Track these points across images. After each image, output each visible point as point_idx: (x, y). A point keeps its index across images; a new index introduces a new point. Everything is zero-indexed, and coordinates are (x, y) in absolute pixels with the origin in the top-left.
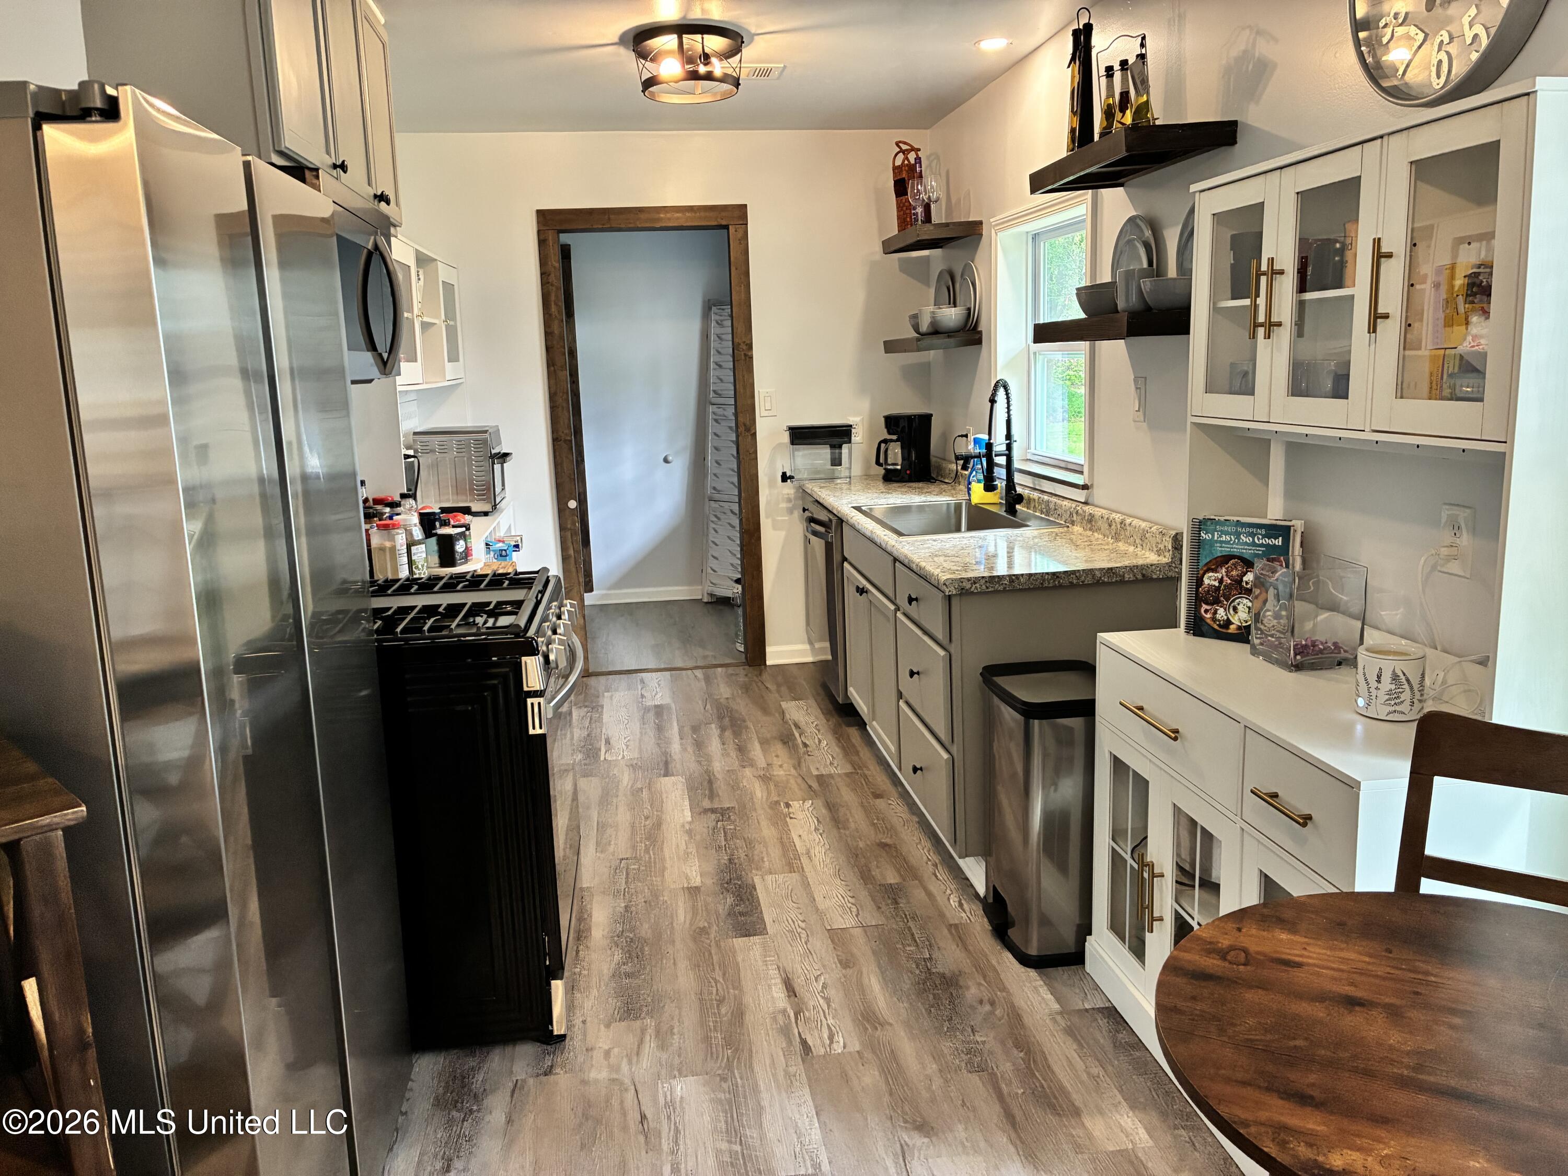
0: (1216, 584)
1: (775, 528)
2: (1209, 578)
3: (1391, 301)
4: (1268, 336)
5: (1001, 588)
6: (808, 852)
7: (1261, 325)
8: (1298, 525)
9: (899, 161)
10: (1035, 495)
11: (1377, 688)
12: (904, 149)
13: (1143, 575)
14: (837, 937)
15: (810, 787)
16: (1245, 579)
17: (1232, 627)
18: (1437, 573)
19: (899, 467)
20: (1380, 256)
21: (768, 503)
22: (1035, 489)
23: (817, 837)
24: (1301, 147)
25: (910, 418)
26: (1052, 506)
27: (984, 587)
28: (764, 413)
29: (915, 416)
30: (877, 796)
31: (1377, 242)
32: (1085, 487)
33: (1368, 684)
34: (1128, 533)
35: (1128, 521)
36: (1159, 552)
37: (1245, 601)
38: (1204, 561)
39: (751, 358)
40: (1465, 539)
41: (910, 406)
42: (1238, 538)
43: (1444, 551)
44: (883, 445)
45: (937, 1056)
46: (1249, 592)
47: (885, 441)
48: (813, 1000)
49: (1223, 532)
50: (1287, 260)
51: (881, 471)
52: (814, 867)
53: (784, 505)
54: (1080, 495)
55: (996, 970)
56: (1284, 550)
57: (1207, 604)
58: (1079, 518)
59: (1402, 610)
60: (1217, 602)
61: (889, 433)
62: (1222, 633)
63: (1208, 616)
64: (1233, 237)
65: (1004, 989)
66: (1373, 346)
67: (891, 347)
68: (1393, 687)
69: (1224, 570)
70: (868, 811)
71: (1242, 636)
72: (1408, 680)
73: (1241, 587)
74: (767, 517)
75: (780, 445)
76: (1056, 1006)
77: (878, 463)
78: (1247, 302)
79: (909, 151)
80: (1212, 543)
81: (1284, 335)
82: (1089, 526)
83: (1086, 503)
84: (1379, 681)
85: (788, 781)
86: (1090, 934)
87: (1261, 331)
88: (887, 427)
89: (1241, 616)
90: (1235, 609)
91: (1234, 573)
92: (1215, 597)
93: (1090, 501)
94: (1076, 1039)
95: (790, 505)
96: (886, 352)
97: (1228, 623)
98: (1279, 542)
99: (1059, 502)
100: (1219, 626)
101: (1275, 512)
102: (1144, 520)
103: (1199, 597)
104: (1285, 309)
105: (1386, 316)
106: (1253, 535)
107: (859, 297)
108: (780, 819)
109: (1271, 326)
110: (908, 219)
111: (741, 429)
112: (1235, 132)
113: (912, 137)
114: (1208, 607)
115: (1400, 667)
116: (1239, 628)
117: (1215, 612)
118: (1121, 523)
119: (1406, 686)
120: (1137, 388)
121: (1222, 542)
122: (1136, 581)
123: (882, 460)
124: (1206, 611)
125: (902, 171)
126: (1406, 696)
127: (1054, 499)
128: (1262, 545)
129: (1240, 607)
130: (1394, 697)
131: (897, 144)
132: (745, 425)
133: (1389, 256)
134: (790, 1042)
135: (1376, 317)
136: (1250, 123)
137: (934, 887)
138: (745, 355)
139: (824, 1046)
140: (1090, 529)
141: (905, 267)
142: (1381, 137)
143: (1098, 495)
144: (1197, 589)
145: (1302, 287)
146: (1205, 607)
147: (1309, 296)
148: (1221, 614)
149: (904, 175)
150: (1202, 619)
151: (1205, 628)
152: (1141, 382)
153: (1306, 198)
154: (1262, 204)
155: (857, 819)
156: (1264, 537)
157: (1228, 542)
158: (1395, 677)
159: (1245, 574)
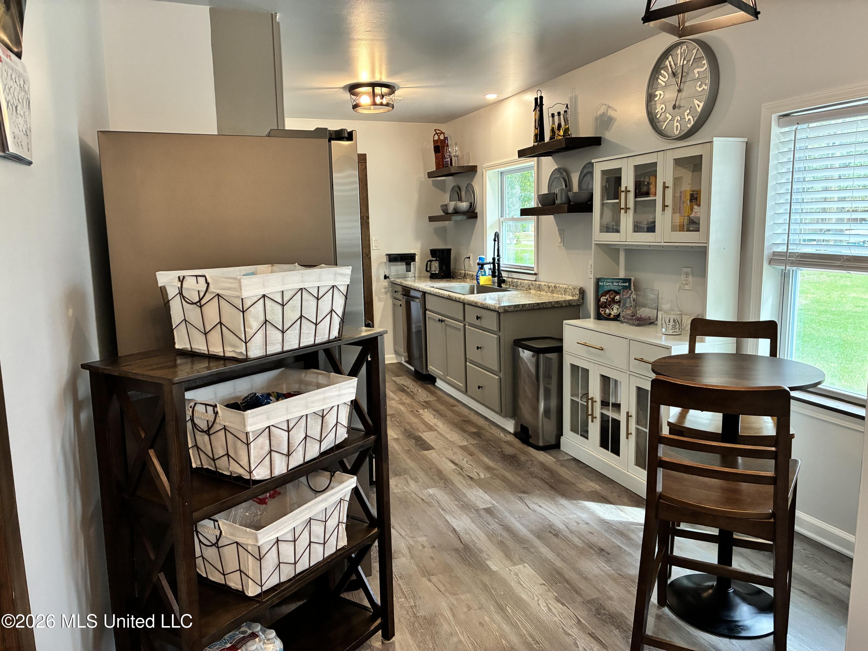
0: (606, 301)
1: (379, 301)
2: (603, 299)
3: (669, 201)
4: (626, 212)
5: (519, 309)
6: (436, 425)
7: (623, 209)
8: (633, 279)
9: (436, 138)
10: (510, 280)
11: (669, 325)
12: (438, 133)
13: (569, 304)
14: (463, 448)
15: (423, 405)
16: (616, 298)
17: (612, 316)
18: (681, 290)
19: (437, 272)
20: (665, 187)
21: (376, 289)
22: (509, 278)
23: (435, 420)
24: (633, 152)
25: (442, 251)
26: (519, 283)
27: (513, 309)
28: (374, 248)
29: (444, 249)
30: (454, 406)
31: (664, 183)
32: (535, 274)
33: (666, 323)
34: (558, 290)
35: (558, 285)
36: (573, 296)
37: (616, 306)
38: (600, 293)
39: (369, 223)
40: (690, 279)
41: (440, 246)
42: (613, 284)
43: (684, 282)
44: (429, 263)
45: (519, 475)
46: (617, 302)
47: (431, 261)
48: (465, 465)
49: (607, 282)
50: (631, 187)
51: (429, 274)
52: (441, 429)
53: (383, 290)
54: (533, 278)
55: (528, 452)
56: (629, 287)
57: (602, 308)
58: (533, 287)
59: (669, 304)
60: (606, 307)
61: (432, 257)
62: (608, 318)
63: (603, 312)
64: (607, 179)
65: (533, 457)
66: (663, 216)
67: (432, 219)
68: (674, 324)
69: (608, 296)
70: (453, 411)
71: (616, 318)
72: (678, 321)
73: (614, 301)
74: (376, 296)
75: (381, 263)
76: (555, 460)
77: (427, 270)
78: (617, 201)
79: (441, 134)
80: (603, 286)
81: (631, 212)
82: (539, 289)
83: (535, 281)
84: (669, 322)
85: (412, 404)
86: (562, 435)
87: (623, 211)
88: (431, 254)
89: (615, 310)
90: (613, 309)
91: (612, 296)
92: (605, 305)
93: (537, 280)
94: (565, 467)
95: (386, 290)
96: (430, 221)
97: (610, 314)
98: (627, 284)
99: (523, 281)
100: (607, 315)
101: (622, 275)
102: (564, 285)
103: (599, 305)
104: (631, 204)
105: (667, 206)
106: (618, 282)
107: (415, 197)
108: (419, 416)
109: (627, 209)
110: (441, 163)
111: (365, 255)
112: (600, 141)
113: (442, 127)
114: (603, 309)
115: (675, 317)
116: (614, 316)
117: (605, 311)
118: (554, 287)
119: (677, 323)
120: (560, 234)
121: (607, 285)
122: (566, 306)
123: (428, 269)
124: (602, 311)
125: (438, 142)
126: (677, 326)
127: (520, 281)
128: (621, 286)
129: (614, 308)
130: (674, 327)
131: (435, 130)
132: (366, 253)
133: (668, 187)
134: (464, 477)
135: (664, 206)
136: (606, 138)
137: (491, 431)
138: (366, 222)
139: (477, 476)
140: (539, 291)
141: (435, 184)
142: (664, 150)
143: (541, 277)
144: (598, 303)
145: (636, 197)
146: (601, 309)
147: (638, 199)
148: (607, 311)
149: (439, 144)
150: (601, 314)
151: (601, 317)
152: (561, 232)
153: (637, 168)
154: (621, 168)
155: (449, 413)
156: (622, 283)
157: (609, 285)
158: (674, 321)
159: (616, 296)
